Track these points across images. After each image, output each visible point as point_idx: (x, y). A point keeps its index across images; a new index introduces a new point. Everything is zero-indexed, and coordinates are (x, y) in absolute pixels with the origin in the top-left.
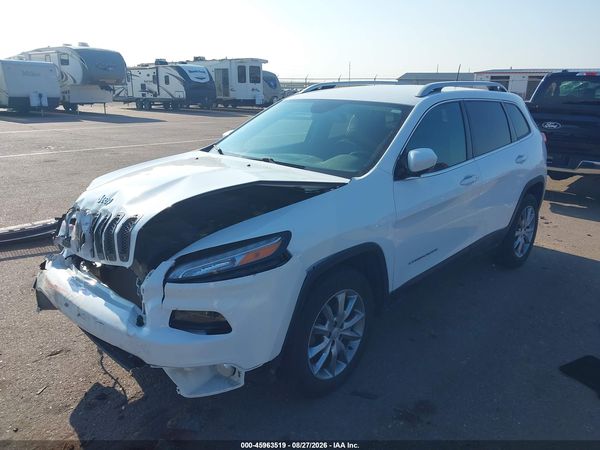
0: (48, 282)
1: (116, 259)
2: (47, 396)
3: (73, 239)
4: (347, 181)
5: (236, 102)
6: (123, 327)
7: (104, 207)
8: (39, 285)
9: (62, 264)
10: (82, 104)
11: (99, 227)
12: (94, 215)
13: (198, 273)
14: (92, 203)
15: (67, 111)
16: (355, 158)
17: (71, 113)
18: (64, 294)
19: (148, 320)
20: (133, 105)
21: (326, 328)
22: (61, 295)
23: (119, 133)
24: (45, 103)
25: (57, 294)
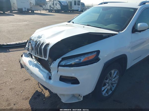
0: (23, 61)
1: (42, 57)
2: (23, 94)
3: (30, 48)
4: (117, 33)
5: (73, 11)
6: (44, 80)
7: (39, 39)
8: (21, 62)
9: (27, 56)
10: (35, 11)
11: (37, 46)
12: (36, 41)
13: (69, 64)
14: (35, 38)
15: (32, 12)
16: (117, 25)
17: (33, 13)
18: (27, 66)
19: (52, 78)
20: (48, 11)
21: (107, 81)
22: (26, 66)
23: (44, 18)
24: (26, 10)
25: (25, 66)
